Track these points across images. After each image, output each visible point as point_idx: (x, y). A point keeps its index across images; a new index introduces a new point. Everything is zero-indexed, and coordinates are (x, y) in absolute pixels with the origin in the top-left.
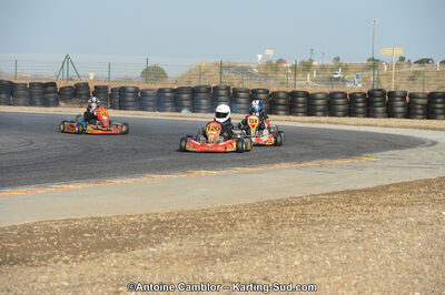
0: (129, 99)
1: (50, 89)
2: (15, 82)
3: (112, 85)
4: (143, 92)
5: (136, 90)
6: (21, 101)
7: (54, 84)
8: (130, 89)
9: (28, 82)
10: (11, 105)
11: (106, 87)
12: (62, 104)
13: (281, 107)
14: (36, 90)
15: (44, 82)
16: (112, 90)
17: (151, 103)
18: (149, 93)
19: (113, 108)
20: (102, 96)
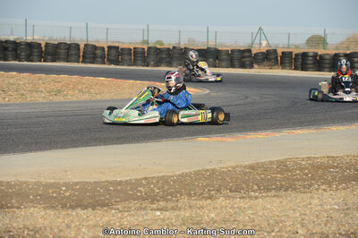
0: (310, 62)
1: (247, 54)
2: (220, 49)
3: (296, 51)
4: (321, 56)
5: (316, 55)
6: (224, 64)
7: (249, 51)
8: (311, 54)
9: (229, 49)
10: (216, 67)
11: (291, 53)
12: (256, 66)
14: (236, 55)
15: (242, 49)
16: (296, 55)
17: (327, 66)
18: (327, 57)
19: (296, 69)
20: (287, 60)
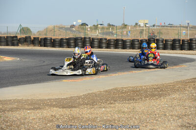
0: (48, 43)
1: (15, 39)
3: (41, 37)
4: (54, 40)
5: (51, 39)
6: (3, 44)
7: (16, 37)
8: (49, 39)
9: (6, 36)
11: (38, 38)
12: (20, 45)
13: (112, 46)
14: (9, 39)
15: (12, 36)
16: (41, 39)
17: (57, 44)
18: (57, 40)
19: (41, 46)
20: (36, 42)
